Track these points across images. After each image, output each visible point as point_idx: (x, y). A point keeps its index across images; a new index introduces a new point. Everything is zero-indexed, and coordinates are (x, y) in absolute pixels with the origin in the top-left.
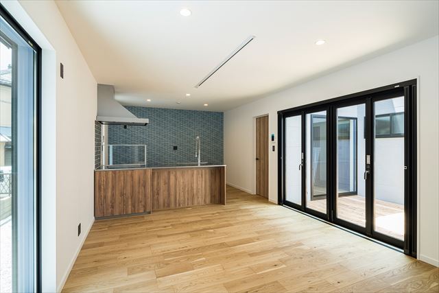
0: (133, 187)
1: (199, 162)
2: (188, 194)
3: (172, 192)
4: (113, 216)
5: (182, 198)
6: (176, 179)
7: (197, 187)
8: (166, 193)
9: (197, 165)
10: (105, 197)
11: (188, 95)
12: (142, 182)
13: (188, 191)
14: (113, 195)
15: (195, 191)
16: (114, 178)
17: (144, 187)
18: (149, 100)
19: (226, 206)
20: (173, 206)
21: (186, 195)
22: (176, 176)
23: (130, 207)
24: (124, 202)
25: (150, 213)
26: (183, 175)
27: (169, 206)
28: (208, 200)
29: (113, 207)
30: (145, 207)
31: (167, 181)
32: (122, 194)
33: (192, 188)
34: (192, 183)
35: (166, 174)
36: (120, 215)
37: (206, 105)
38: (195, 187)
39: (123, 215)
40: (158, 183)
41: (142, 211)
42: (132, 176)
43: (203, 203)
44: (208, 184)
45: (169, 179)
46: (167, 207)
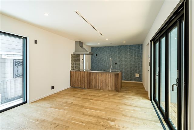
0: (81, 77)
1: (110, 70)
2: (104, 84)
3: (97, 82)
4: (75, 87)
5: (101, 85)
6: (99, 77)
7: (108, 82)
8: (95, 82)
9: (109, 71)
10: (73, 80)
11: (107, 39)
13: (104, 83)
14: (75, 80)
15: (107, 83)
16: (75, 74)
17: (84, 78)
18: (99, 44)
19: (119, 93)
20: (98, 88)
22: (99, 75)
23: (80, 85)
24: (78, 83)
25: (86, 88)
26: (102, 75)
27: (96, 87)
28: (113, 89)
29: (75, 84)
30: (84, 86)
31: (95, 77)
32: (77, 80)
33: (106, 82)
34: (106, 79)
35: (95, 74)
36: (77, 87)
37: (124, 42)
38: (107, 81)
40: (92, 78)
41: (83, 87)
42: (80, 74)
44: (113, 81)
45: (96, 76)
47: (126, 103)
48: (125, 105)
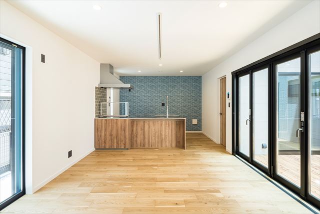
0: (117, 130)
1: (168, 114)
2: (158, 139)
3: (147, 136)
4: (105, 149)
5: (153, 141)
6: (149, 127)
7: (165, 134)
8: (142, 136)
9: (166, 117)
10: (101, 136)
11: (160, 65)
12: (123, 127)
13: (158, 136)
14: (105, 135)
15: (163, 136)
16: (106, 124)
17: (125, 131)
18: (139, 71)
20: (147, 146)
21: (157, 140)
22: (149, 125)
23: (115, 143)
24: (112, 140)
25: (128, 149)
26: (154, 125)
27: (144, 146)
28: (174, 145)
29: (105, 143)
30: (125, 144)
31: (143, 128)
32: (111, 135)
33: (161, 134)
34: (161, 131)
35: (142, 123)
36: (109, 149)
37: (182, 71)
38: (163, 134)
39: (111, 149)
40: (137, 130)
41: (123, 147)
42: (117, 123)
43: (170, 146)
44: (174, 132)
46: (143, 147)
47: (210, 164)
48: (210, 166)
